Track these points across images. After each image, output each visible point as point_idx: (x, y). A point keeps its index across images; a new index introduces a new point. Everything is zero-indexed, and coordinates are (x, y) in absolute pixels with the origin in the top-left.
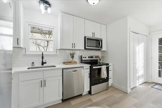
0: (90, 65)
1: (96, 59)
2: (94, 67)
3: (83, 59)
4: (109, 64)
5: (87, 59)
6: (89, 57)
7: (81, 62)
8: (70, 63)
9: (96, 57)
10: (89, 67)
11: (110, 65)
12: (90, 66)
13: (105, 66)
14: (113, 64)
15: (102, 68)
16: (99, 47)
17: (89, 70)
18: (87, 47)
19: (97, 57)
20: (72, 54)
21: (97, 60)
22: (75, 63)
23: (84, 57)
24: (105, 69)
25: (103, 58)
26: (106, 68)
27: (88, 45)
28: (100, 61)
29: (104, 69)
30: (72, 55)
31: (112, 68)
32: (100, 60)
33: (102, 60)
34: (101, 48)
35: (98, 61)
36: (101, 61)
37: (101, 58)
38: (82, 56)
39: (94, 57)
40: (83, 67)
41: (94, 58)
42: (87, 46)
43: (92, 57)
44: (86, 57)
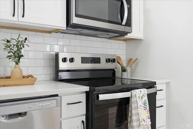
0: (87, 88)
1: (110, 66)
2: (102, 97)
3: (63, 66)
4: (155, 83)
5: (78, 65)
6: (84, 60)
7: (53, 76)
8: (8, 82)
9: (108, 61)
10: (83, 98)
11: (158, 87)
12: (86, 92)
13: (144, 92)
14: (168, 84)
15: (133, 100)
16: (121, 24)
17: (82, 109)
18: (75, 20)
19: (114, 61)
20: (14, 42)
21: (113, 71)
22: (29, 79)
23: (64, 60)
24: (144, 104)
25: (133, 66)
26: (146, 98)
27: (80, 13)
28: (125, 73)
29: (140, 103)
30: (16, 49)
31: (164, 97)
32: (124, 70)
33: (128, 69)
34: (127, 29)
35: (118, 74)
36: (125, 75)
37: (125, 65)
38: (57, 55)
39: (103, 60)
40: (57, 95)
41: (103, 65)
42: (77, 16)
43: (96, 60)
44: (72, 60)
